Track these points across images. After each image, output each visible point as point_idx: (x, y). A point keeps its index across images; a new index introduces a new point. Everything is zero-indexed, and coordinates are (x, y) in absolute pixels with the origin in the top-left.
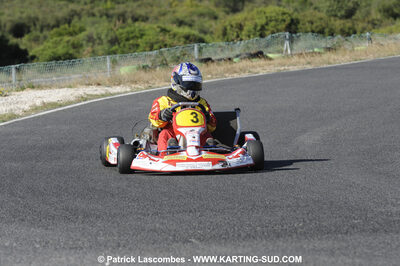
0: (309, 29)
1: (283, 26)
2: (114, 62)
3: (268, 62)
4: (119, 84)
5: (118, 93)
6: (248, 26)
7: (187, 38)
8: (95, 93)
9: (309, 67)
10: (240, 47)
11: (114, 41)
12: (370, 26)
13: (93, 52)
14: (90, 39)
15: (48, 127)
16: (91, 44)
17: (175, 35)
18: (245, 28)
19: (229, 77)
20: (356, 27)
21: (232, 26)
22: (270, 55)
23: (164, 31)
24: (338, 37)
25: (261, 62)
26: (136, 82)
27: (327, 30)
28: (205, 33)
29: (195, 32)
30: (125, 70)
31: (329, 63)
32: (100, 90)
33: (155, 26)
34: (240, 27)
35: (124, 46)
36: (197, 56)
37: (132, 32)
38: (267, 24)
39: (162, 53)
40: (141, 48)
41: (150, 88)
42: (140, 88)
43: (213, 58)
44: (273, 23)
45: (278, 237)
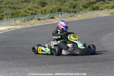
0: (64, 11)
1: (57, 10)
2: (15, 20)
3: (56, 20)
4: (18, 26)
5: (18, 28)
6: (48, 10)
7: (32, 14)
8: (12, 28)
10: (47, 16)
11: (12, 14)
12: (80, 10)
13: (7, 17)
14: (6, 14)
15: (2, 37)
17: (28, 13)
18: (47, 11)
19: (46, 23)
20: (76, 11)
21: (43, 10)
22: (56, 18)
23: (26, 12)
24: (73, 14)
25: (54, 20)
26: (22, 25)
27: (69, 11)
28: (37, 12)
29: (34, 12)
30: (18, 22)
31: (72, 20)
32: (13, 27)
33: (23, 10)
34: (46, 11)
35: (15, 16)
36: (36, 18)
37: (17, 12)
38: (53, 10)
39: (27, 17)
40: (20, 16)
41: (26, 26)
42: (24, 27)
43: (41, 19)
44: (54, 10)
45: (69, 63)
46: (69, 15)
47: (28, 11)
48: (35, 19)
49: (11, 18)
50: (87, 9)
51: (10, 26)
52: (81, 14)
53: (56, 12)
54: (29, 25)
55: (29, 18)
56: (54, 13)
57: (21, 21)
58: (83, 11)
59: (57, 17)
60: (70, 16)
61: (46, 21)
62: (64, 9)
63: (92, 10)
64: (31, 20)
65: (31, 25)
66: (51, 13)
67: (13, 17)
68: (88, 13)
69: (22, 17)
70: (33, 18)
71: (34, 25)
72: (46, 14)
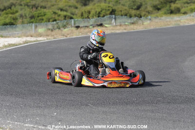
0: (120, 14)
1: (109, 12)
2: (36, 27)
3: (106, 28)
4: (41, 36)
5: (41, 41)
6: (93, 12)
7: (65, 17)
8: (31, 40)
9: (125, 31)
10: (92, 21)
11: (32, 17)
12: (147, 14)
13: (23, 22)
14: (21, 16)
15: (13, 55)
16: (21, 18)
17: (59, 15)
18: (92, 13)
20: (141, 14)
21: (85, 12)
22: (106, 25)
23: (55, 13)
24: (135, 19)
25: (104, 28)
26: (48, 36)
27: (128, 15)
28: (73, 14)
29: (68, 14)
30: (41, 30)
31: (134, 30)
32: (33, 39)
33: (51, 11)
34: (89, 12)
35: (37, 19)
36: (73, 25)
37: (40, 13)
38: (101, 11)
39: (57, 23)
40: (44, 21)
41: (55, 38)
42: (51, 39)
43: (81, 26)
44: (104, 11)
45: (127, 104)
46: (130, 21)
47: (60, 12)
48: (70, 26)
49: (30, 23)
50: (161, 12)
51: (27, 36)
52: (150, 19)
53: (107, 15)
54: (60, 37)
55: (60, 24)
56: (104, 16)
57: (46, 29)
58: (153, 15)
59: (109, 24)
60: (130, 23)
61: (90, 30)
62: (121, 11)
63: (168, 13)
64: (63, 27)
65: (64, 35)
66: (99, 17)
67: (32, 22)
68: (162, 18)
69: (49, 22)
70: (68, 24)
71: (68, 36)
72: (89, 18)
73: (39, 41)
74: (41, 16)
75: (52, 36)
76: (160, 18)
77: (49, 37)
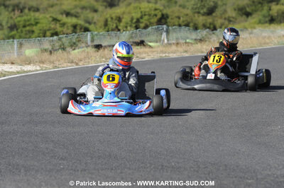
0: (177, 23)
1: (155, 20)
2: (21, 45)
3: (151, 49)
4: (29, 64)
6: (126, 19)
7: (75, 27)
8: (11, 70)
9: (187, 55)
10: (125, 36)
11: (13, 27)
12: (226, 22)
17: (63, 25)
18: (123, 20)
20: (216, 22)
21: (112, 18)
22: (151, 44)
23: (55, 20)
24: (205, 32)
25: (147, 49)
26: (43, 63)
27: (191, 24)
28: (90, 23)
29: (80, 22)
30: (30, 51)
31: (202, 52)
32: (15, 68)
33: (48, 16)
34: (119, 20)
35: (22, 31)
36: (89, 43)
37: (28, 21)
38: (141, 18)
39: (60, 39)
40: (36, 34)
42: (48, 68)
43: (103, 45)
44: (146, 17)
46: (194, 35)
47: (64, 19)
48: (83, 45)
49: (9, 38)
50: (252, 20)
51: (4, 63)
53: (151, 24)
54: (65, 65)
55: (65, 40)
56: (146, 27)
57: (38, 49)
59: (157, 42)
60: (195, 40)
62: (179, 18)
63: (266, 22)
64: (71, 46)
65: (72, 62)
66: (137, 28)
67: (13, 37)
68: (255, 31)
69: (44, 36)
70: (79, 41)
71: (81, 63)
72: (119, 30)
73: (27, 72)
74: (29, 25)
75: (51, 62)
76: (250, 30)
77: (45, 66)
